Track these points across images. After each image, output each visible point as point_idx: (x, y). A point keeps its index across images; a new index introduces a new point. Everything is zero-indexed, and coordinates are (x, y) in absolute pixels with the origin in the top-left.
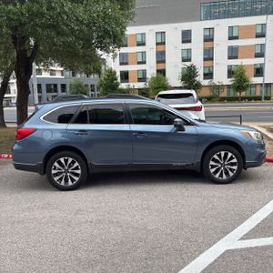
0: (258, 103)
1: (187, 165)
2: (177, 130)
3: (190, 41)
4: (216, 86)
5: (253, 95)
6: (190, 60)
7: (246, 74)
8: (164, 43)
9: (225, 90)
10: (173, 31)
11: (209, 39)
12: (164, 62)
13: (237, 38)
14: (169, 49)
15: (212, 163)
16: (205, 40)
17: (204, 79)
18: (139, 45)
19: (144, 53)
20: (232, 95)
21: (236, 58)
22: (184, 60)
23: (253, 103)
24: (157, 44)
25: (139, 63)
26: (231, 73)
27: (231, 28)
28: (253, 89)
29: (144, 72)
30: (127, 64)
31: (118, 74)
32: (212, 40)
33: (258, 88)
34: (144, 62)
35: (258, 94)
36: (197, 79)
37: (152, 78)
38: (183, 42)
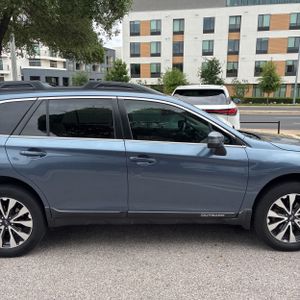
0: (288, 106)
1: (227, 216)
2: (211, 153)
3: (212, 31)
4: (240, 84)
5: (282, 97)
6: (211, 54)
7: (277, 72)
8: (182, 33)
9: (251, 90)
10: (193, 19)
11: (235, 29)
12: (182, 55)
13: (267, 29)
14: (187, 40)
15: (271, 214)
16: (231, 31)
17: (228, 76)
18: (153, 34)
19: (158, 44)
20: (258, 96)
21: (265, 52)
22: (204, 54)
23: (282, 105)
24: (175, 33)
25: (153, 55)
26: (258, 70)
27: (261, 17)
28: (283, 90)
29: (158, 66)
30: (138, 55)
31: (128, 67)
32: (239, 30)
33: (289, 89)
34: (158, 55)
35: (288, 96)
36: (219, 76)
37: (167, 73)
38: (205, 32)
